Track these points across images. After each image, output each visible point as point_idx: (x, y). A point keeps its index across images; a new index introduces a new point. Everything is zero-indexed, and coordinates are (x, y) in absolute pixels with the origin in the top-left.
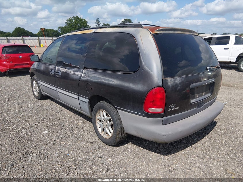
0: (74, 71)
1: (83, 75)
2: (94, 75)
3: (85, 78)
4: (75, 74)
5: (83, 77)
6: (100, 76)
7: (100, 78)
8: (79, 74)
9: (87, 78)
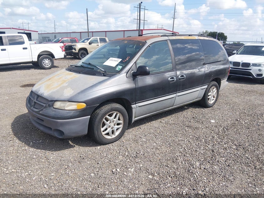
0: (199, 69)
1: (206, 69)
2: (212, 67)
3: (208, 70)
4: (201, 71)
5: (207, 71)
6: (216, 66)
7: (216, 68)
8: (203, 70)
9: (210, 70)
